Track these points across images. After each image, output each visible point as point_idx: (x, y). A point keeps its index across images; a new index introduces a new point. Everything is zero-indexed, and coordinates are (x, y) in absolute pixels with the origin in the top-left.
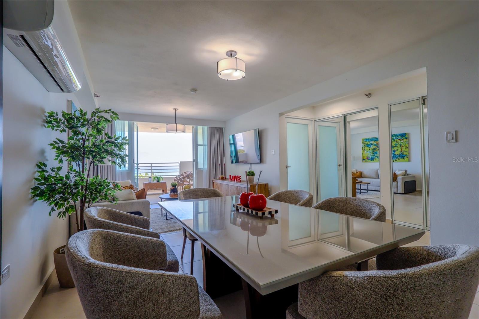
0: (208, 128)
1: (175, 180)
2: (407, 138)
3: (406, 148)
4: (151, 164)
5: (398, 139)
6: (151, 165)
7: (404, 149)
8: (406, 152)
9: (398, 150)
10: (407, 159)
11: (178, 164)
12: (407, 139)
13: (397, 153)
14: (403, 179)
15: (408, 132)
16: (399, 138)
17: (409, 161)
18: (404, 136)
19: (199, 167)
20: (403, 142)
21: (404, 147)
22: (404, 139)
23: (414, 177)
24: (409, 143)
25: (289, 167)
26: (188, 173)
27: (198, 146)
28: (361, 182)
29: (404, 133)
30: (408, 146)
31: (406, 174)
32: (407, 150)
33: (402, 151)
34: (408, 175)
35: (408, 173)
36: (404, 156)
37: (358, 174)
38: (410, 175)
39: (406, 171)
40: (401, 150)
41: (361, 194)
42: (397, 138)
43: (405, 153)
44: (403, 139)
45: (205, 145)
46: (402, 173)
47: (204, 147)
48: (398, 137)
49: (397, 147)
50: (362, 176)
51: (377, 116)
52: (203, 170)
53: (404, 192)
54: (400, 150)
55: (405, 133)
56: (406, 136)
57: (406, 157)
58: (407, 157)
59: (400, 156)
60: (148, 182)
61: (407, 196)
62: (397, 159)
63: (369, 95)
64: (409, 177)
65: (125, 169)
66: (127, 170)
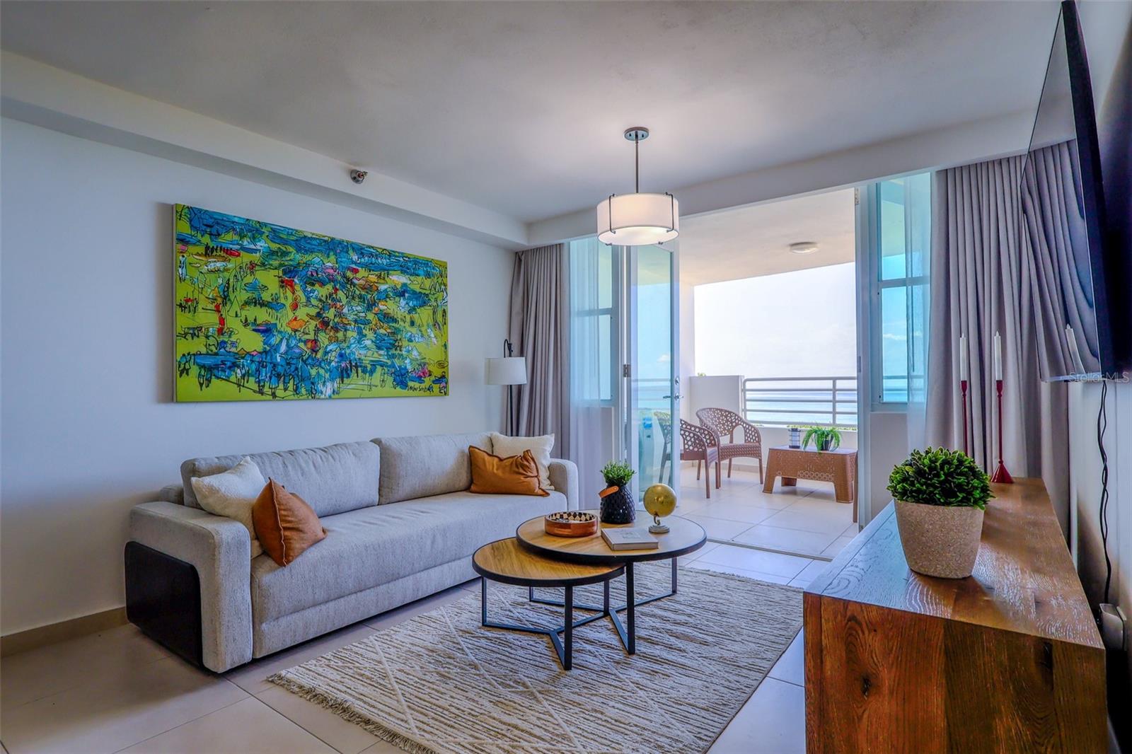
0: (936, 177)
4: (834, 379)
6: (834, 385)
27: (885, 290)
45: (919, 281)
52: (904, 416)
60: (787, 448)
65: (597, 398)
66: (602, 400)
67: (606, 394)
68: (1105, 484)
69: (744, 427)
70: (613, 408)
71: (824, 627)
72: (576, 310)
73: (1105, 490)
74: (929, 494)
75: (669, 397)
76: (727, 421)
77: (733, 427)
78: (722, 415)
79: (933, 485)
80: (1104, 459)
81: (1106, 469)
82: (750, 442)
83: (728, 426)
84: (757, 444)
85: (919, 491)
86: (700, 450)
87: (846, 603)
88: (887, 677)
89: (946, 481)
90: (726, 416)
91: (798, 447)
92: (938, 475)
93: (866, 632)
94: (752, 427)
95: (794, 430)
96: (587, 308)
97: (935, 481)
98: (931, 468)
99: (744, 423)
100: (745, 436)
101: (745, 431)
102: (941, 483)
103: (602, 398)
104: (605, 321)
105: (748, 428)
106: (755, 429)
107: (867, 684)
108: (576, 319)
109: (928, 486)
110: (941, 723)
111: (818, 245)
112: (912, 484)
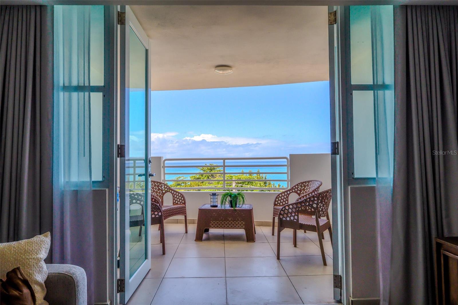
0: (398, 11)
1: (275, 205)
11: (285, 160)
19: (356, 176)
26: (313, 187)
27: (355, 93)
45: (384, 87)
47: (380, 93)
52: (373, 189)
60: (209, 208)
65: (89, 180)
66: (93, 182)
67: (98, 175)
69: (172, 194)
70: (107, 190)
72: (61, 84)
75: (144, 175)
76: (159, 189)
77: (163, 194)
78: (155, 185)
82: (177, 204)
83: (160, 193)
84: (184, 205)
86: (157, 216)
90: (158, 186)
91: (216, 206)
94: (179, 193)
95: (214, 194)
96: (75, 83)
99: (172, 190)
100: (173, 200)
101: (173, 196)
103: (93, 179)
104: (97, 98)
105: (176, 194)
106: (181, 194)
108: (61, 94)
111: (233, 69)
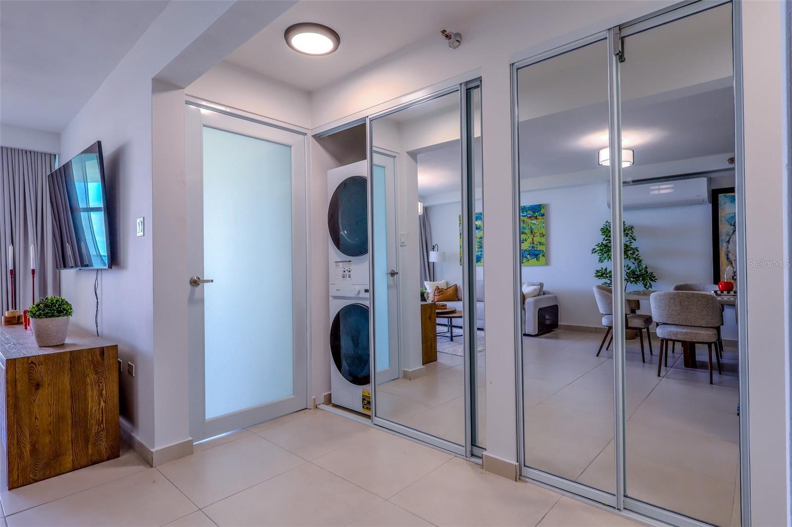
2: (543, 215)
3: (542, 235)
5: (526, 216)
7: (537, 239)
8: (541, 244)
9: (526, 240)
10: (542, 259)
12: (544, 217)
13: (526, 246)
14: (536, 302)
15: (546, 203)
16: (529, 216)
17: (547, 263)
18: (537, 211)
20: (535, 222)
21: (538, 234)
22: (538, 217)
23: (555, 298)
24: (547, 227)
25: (208, 281)
28: (454, 312)
29: (537, 204)
30: (544, 233)
31: (541, 292)
32: (543, 240)
33: (533, 243)
34: (544, 294)
35: (544, 289)
36: (537, 253)
37: (450, 291)
38: (549, 293)
39: (541, 285)
40: (533, 240)
41: (452, 340)
42: (525, 214)
43: (540, 248)
44: (536, 218)
46: (535, 290)
48: (526, 212)
49: (525, 234)
50: (457, 297)
51: (480, 137)
53: (537, 333)
54: (530, 240)
55: (541, 205)
56: (542, 211)
57: (541, 255)
58: (543, 256)
59: (529, 254)
61: (542, 341)
62: (525, 260)
63: (452, 38)
64: (547, 298)
68: (97, 308)
71: (17, 371)
73: (97, 310)
74: (52, 314)
79: (54, 310)
80: (97, 299)
81: (97, 302)
85: (47, 313)
87: (28, 358)
88: (46, 380)
89: (59, 307)
92: (55, 306)
93: (38, 366)
97: (54, 308)
98: (52, 304)
102: (56, 308)
107: (38, 386)
109: (51, 310)
110: (68, 387)
112: (43, 311)
